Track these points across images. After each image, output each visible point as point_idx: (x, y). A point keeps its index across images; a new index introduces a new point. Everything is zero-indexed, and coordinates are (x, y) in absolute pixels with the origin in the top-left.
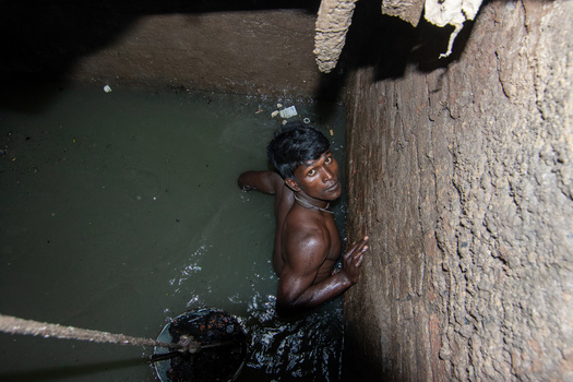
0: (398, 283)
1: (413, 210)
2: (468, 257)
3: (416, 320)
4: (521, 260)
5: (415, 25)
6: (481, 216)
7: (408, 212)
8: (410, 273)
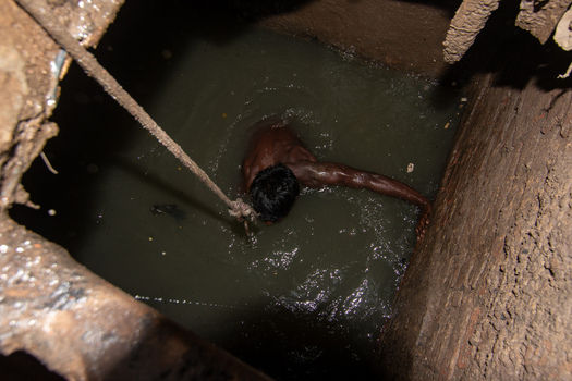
0: (457, 274)
1: (495, 212)
2: (525, 263)
3: (461, 308)
4: (566, 275)
5: (543, 43)
6: (548, 230)
7: (490, 212)
8: (471, 267)
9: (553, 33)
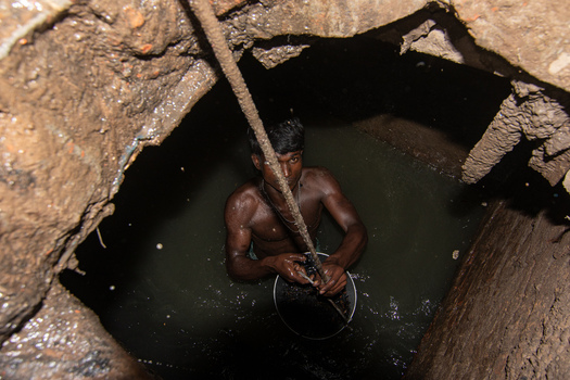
1: (501, 327)
5: (552, 185)
7: (497, 326)
9: (563, 179)
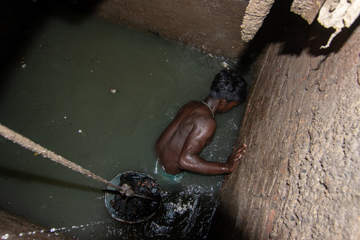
0: (257, 186)
2: (304, 180)
3: (262, 211)
4: (337, 189)
5: (310, 23)
6: (320, 156)
7: (275, 143)
8: (266, 181)
9: (318, 15)
